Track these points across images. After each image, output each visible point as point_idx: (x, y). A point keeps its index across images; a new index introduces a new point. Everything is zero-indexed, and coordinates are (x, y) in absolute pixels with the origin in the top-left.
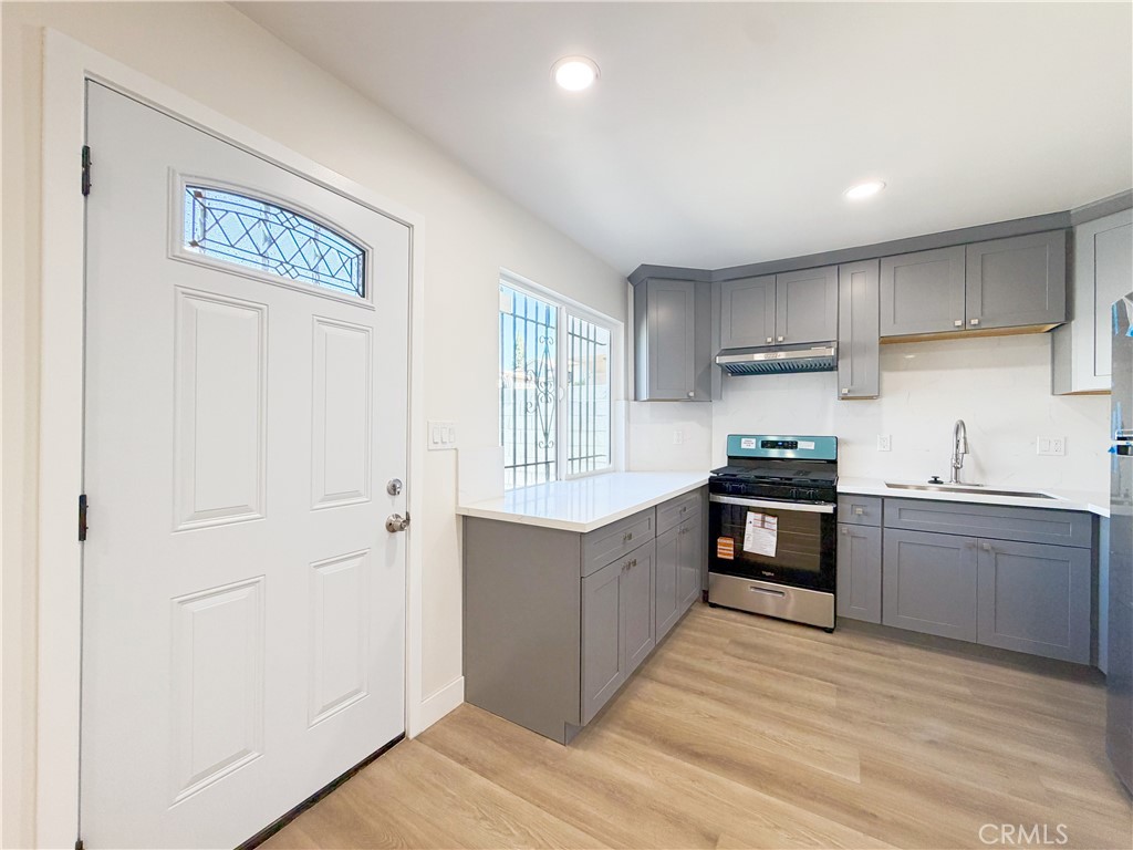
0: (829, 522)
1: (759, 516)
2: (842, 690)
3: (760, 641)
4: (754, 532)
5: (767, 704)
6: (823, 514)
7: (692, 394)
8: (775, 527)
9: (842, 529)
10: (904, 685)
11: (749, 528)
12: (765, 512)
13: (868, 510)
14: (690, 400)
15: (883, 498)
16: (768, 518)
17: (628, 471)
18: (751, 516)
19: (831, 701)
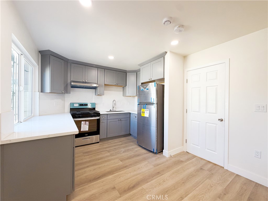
0: (98, 120)
1: (85, 122)
2: (109, 151)
3: (89, 150)
4: (83, 126)
5: (100, 161)
6: (97, 119)
7: (63, 92)
8: (88, 124)
9: (101, 121)
10: (115, 146)
11: (82, 125)
12: (85, 121)
13: (105, 117)
14: (62, 93)
15: (107, 114)
16: (86, 122)
17: (39, 116)
18: (82, 122)
19: (109, 154)
